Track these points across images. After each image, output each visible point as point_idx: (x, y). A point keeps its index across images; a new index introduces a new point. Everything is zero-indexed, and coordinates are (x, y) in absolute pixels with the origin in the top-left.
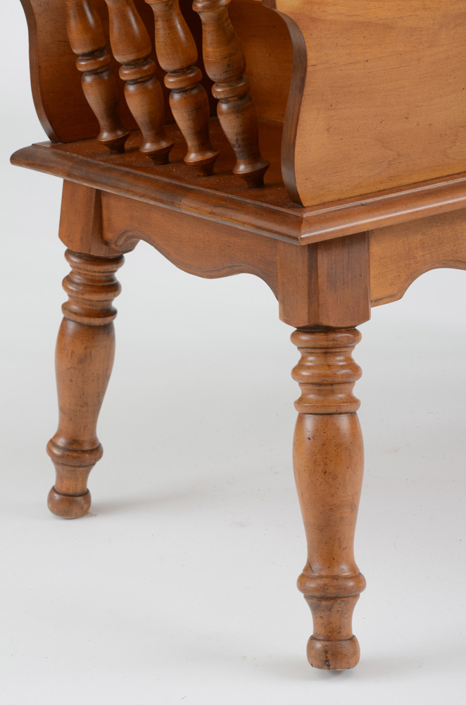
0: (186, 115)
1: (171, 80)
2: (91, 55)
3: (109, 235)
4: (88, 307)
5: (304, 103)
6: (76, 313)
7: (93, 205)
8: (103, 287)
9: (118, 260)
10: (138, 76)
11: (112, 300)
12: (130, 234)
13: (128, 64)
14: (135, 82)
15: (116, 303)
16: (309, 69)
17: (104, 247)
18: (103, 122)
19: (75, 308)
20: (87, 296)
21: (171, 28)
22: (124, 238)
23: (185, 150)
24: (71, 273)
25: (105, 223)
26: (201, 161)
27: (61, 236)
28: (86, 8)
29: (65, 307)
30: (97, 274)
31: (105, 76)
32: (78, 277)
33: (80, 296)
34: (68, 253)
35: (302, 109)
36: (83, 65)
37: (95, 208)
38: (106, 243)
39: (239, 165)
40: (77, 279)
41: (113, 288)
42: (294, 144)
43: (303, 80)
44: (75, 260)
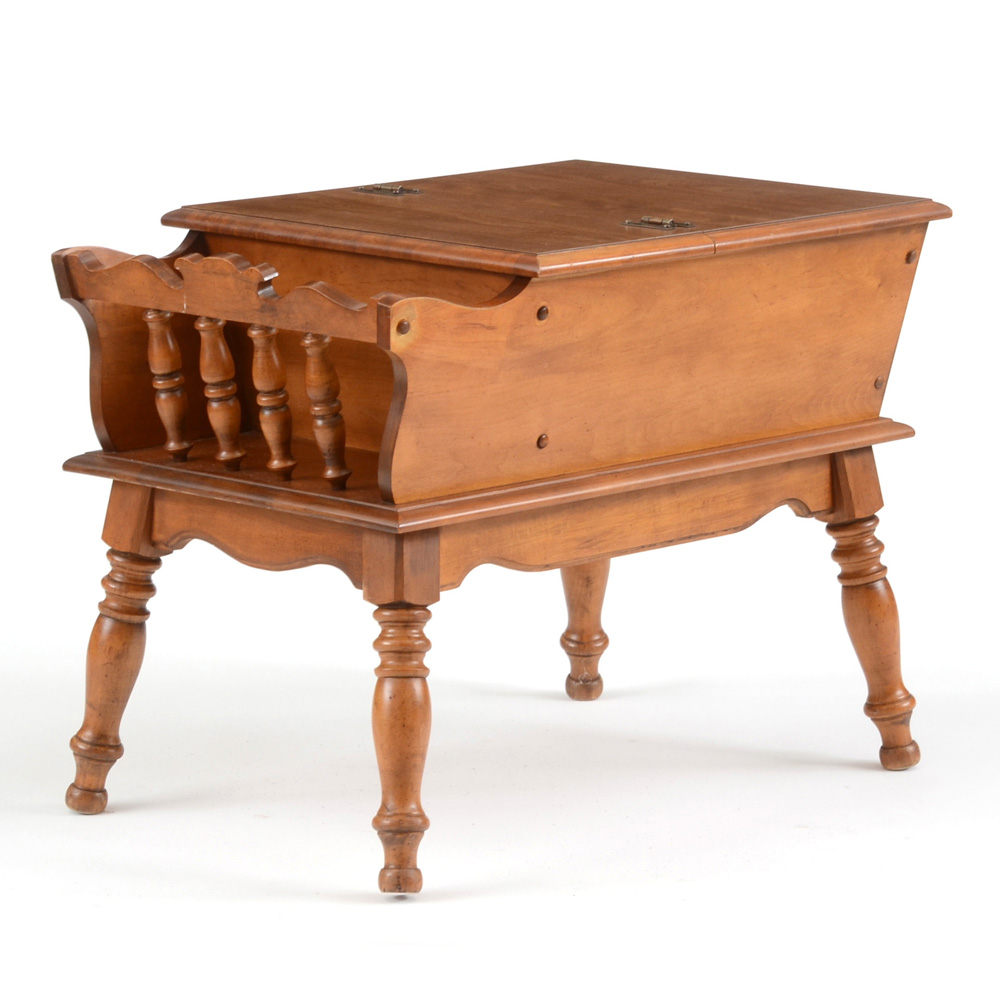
0: (275, 429)
1: (264, 399)
2: (168, 376)
3: (158, 536)
4: (128, 605)
5: (402, 422)
6: (116, 610)
7: (146, 509)
8: (145, 586)
9: (157, 562)
10: (224, 395)
11: (146, 600)
13: (215, 385)
14: (219, 400)
15: (150, 605)
16: (408, 395)
17: (151, 548)
18: (171, 433)
19: (113, 604)
20: (129, 595)
21: (269, 357)
22: (178, 538)
23: (269, 458)
24: (112, 572)
25: (156, 526)
26: (285, 468)
27: (105, 537)
28: (169, 337)
29: (102, 605)
30: (141, 574)
31: (178, 394)
32: (119, 575)
33: (123, 594)
34: (111, 553)
35: (401, 426)
36: (159, 384)
37: (148, 511)
38: (153, 543)
39: (327, 470)
40: (118, 577)
41: (150, 589)
42: (393, 453)
43: (403, 404)
44: (117, 559)
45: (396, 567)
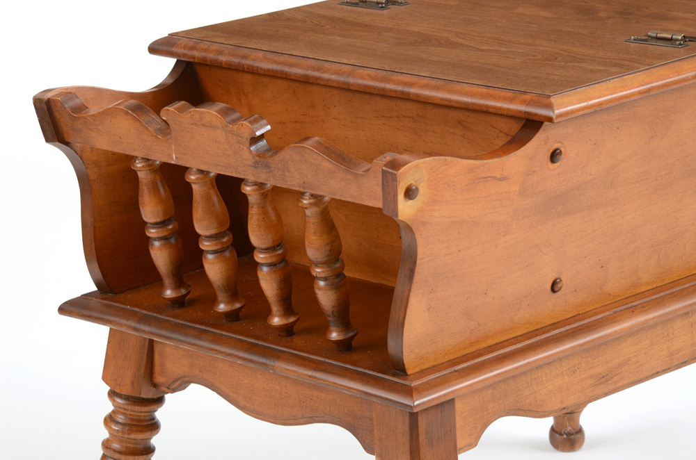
0: (275, 286)
1: (261, 256)
2: (161, 224)
3: (159, 379)
4: (132, 446)
6: (120, 452)
7: (146, 352)
8: (148, 426)
9: (159, 401)
10: (219, 247)
11: (150, 439)
12: (186, 379)
13: (210, 237)
14: (215, 252)
15: (155, 441)
16: (418, 262)
17: (153, 389)
18: (167, 281)
19: (116, 446)
20: (133, 436)
21: (266, 214)
22: (179, 382)
23: (268, 312)
24: (113, 412)
25: (157, 368)
27: (105, 378)
28: (160, 185)
29: (106, 445)
30: (143, 414)
31: (172, 241)
32: (121, 417)
33: (126, 436)
34: (112, 394)
35: (411, 294)
36: (152, 232)
38: (155, 386)
39: (331, 332)
40: (120, 418)
41: (154, 426)
42: (403, 323)
44: (119, 400)
45: (411, 441)
